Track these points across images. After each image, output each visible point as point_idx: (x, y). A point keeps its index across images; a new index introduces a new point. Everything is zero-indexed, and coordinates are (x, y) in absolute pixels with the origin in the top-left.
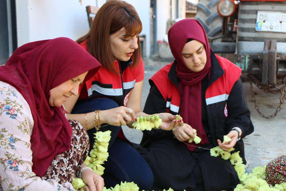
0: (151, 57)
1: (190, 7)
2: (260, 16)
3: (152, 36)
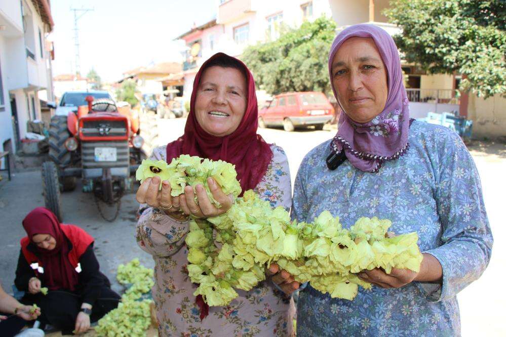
2: (97, 151)
3: (16, 136)
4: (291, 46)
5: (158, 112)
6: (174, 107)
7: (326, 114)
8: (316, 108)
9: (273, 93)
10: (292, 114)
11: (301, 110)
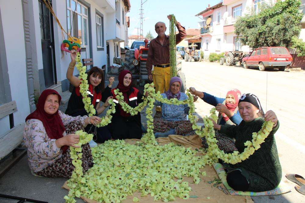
0: (108, 73)
1: (123, 50)
4: (267, 18)
5: (185, 58)
6: (194, 55)
7: (287, 61)
8: (280, 57)
9: (254, 47)
10: (264, 60)
11: (270, 57)
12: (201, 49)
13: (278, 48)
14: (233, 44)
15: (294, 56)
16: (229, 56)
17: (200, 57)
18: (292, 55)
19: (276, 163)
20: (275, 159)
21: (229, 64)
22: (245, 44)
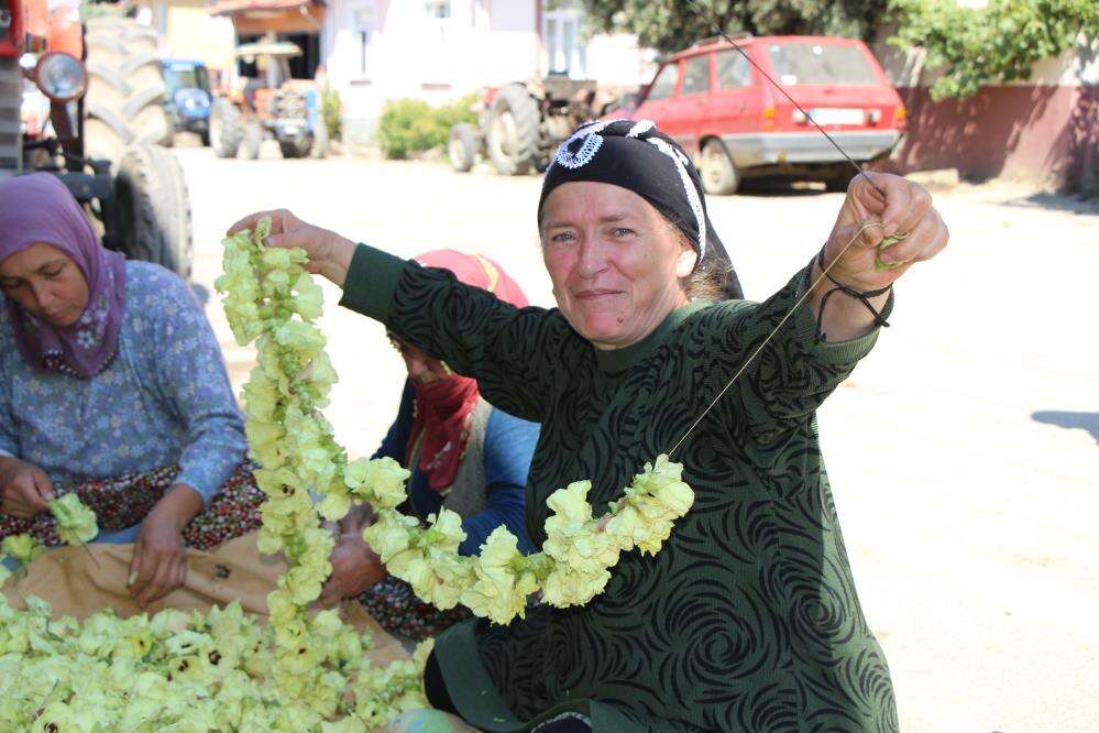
5: (215, 135)
6: (278, 112)
7: (871, 124)
8: (832, 99)
9: (663, 45)
10: (734, 121)
11: (769, 104)
12: (320, 76)
13: (813, 48)
14: (533, 35)
15: (915, 98)
16: (508, 109)
17: (320, 130)
18: (903, 92)
19: (849, 638)
20: (837, 604)
21: (508, 163)
22: (609, 26)
